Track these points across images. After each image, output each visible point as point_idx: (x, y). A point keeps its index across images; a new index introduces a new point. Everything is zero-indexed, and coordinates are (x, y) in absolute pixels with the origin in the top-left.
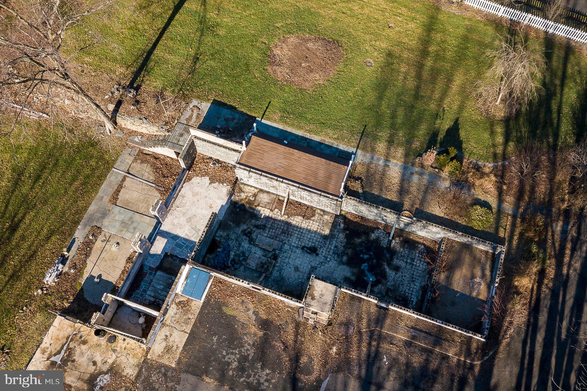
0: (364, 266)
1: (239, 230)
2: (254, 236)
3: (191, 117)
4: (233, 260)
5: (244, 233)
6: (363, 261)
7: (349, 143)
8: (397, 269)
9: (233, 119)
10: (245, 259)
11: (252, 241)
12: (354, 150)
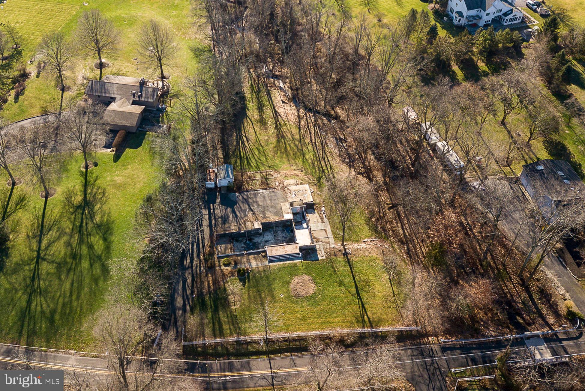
1: (288, 237)
2: (283, 238)
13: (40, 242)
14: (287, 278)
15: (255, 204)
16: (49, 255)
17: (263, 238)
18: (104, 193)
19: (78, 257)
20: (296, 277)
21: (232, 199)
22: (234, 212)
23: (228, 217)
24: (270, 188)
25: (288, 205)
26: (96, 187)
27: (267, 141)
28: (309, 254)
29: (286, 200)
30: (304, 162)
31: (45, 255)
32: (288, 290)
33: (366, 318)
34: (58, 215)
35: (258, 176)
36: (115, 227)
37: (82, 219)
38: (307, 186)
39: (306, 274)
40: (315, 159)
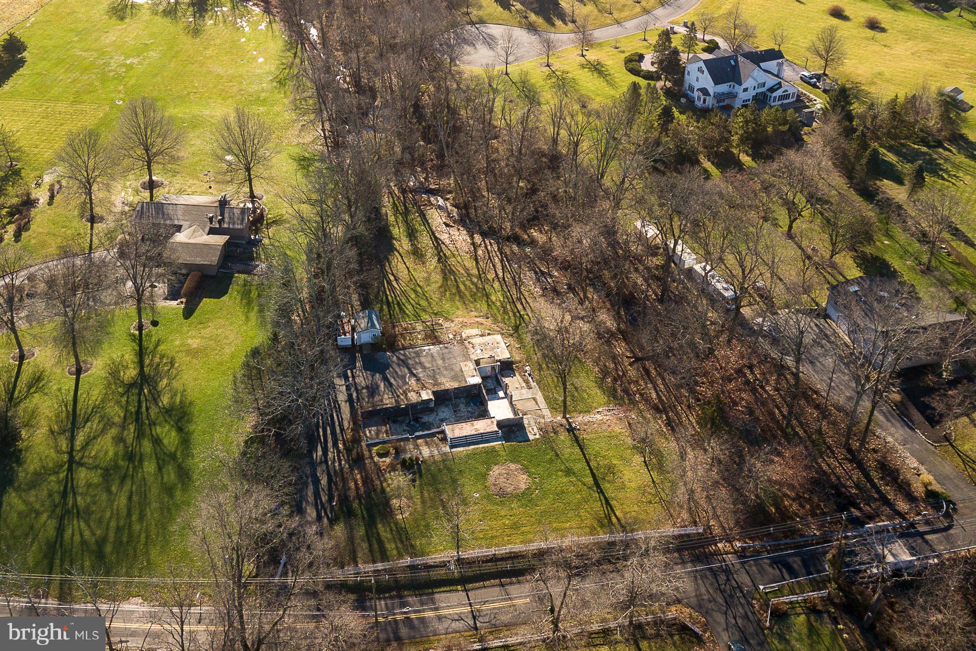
13: (72, 439)
14: (482, 469)
15: (418, 367)
16: (89, 457)
17: (437, 415)
18: (172, 363)
19: (138, 457)
20: (497, 467)
21: (381, 361)
22: (386, 379)
23: (378, 387)
24: (440, 343)
25: (471, 366)
26: (158, 356)
27: (427, 279)
28: (513, 432)
29: (467, 357)
30: (488, 305)
31: (82, 458)
32: (486, 487)
33: (614, 520)
34: (99, 399)
35: (419, 327)
36: (195, 410)
37: (139, 402)
38: (498, 337)
39: (512, 462)
40: (506, 300)
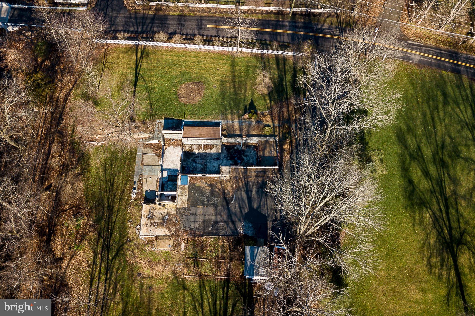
0: (236, 158)
1: (190, 161)
2: (196, 160)
3: (159, 126)
4: (192, 170)
5: (192, 160)
6: (235, 157)
7: (217, 119)
8: (246, 156)
9: (174, 123)
10: (196, 169)
11: (196, 162)
12: (220, 121)
21: (250, 224)
